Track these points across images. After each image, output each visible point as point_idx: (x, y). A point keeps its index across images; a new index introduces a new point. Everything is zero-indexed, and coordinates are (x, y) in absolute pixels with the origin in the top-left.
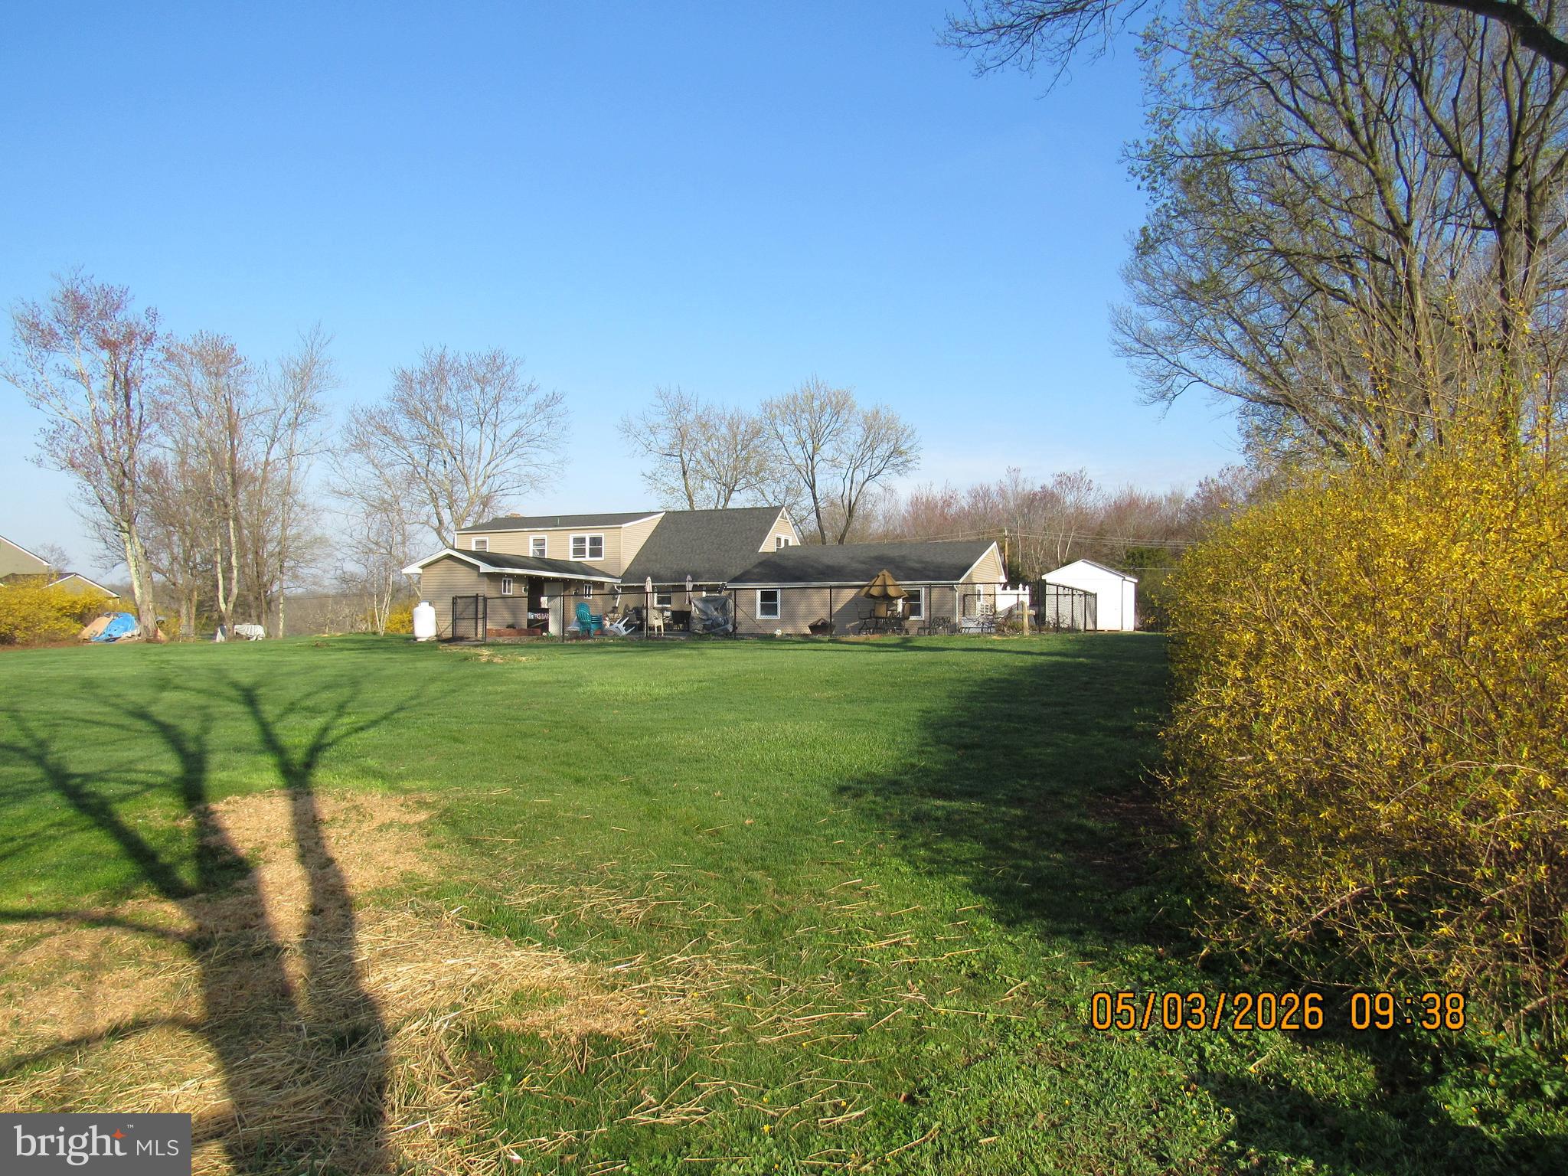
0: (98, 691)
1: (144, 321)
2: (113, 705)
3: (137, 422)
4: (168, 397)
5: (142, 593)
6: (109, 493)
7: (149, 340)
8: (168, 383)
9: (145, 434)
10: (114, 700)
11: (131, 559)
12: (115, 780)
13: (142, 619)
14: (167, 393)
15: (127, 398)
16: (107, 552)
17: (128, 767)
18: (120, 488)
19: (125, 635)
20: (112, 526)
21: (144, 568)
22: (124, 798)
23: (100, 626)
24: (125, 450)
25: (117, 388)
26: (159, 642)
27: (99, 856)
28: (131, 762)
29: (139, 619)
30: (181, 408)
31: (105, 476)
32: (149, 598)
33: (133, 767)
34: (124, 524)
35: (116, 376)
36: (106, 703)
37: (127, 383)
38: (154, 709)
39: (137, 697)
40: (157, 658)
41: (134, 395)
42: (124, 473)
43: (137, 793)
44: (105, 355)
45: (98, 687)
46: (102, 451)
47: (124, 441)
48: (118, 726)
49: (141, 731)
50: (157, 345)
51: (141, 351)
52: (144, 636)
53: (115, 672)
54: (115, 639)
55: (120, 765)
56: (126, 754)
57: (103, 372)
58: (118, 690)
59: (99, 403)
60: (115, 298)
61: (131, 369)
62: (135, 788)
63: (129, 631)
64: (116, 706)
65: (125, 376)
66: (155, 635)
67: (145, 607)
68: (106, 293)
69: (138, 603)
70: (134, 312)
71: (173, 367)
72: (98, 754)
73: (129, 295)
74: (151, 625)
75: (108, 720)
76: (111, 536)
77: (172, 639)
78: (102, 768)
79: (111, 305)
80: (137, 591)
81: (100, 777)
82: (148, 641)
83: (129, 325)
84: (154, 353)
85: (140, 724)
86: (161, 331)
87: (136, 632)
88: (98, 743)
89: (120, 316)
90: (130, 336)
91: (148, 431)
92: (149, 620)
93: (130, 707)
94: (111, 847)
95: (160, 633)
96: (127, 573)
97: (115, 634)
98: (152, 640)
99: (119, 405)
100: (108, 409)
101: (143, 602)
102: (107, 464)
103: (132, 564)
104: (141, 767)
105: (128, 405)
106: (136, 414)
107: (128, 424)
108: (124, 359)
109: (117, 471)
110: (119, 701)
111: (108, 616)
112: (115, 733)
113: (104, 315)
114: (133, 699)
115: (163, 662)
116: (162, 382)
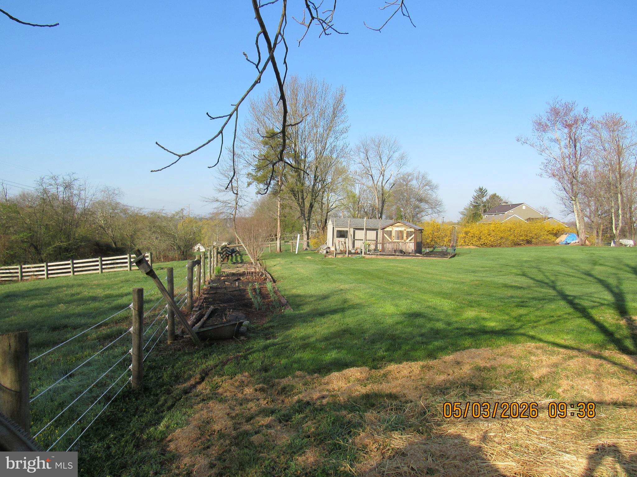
0: (568, 263)
1: (582, 113)
2: (576, 270)
3: (579, 156)
4: (592, 144)
5: (580, 226)
6: (567, 185)
7: (584, 121)
8: (591, 138)
9: (582, 160)
10: (576, 268)
11: (575, 212)
12: (587, 300)
13: (580, 236)
14: (591, 142)
15: (575, 146)
16: (566, 209)
17: (590, 295)
18: (571, 183)
19: (572, 242)
20: (567, 199)
21: (581, 215)
22: (593, 307)
23: (563, 238)
24: (574, 167)
25: (571, 143)
26: (586, 245)
27: (588, 329)
28: (591, 293)
29: (578, 235)
30: (597, 148)
31: (566, 178)
32: (582, 227)
33: (592, 295)
34: (573, 198)
35: (571, 138)
36: (573, 269)
37: (575, 140)
38: (593, 272)
39: (586, 267)
40: (588, 252)
41: (578, 145)
42: (574, 177)
43: (597, 306)
44: (566, 130)
45: (568, 262)
46: (565, 168)
47: (574, 164)
48: (581, 278)
49: (591, 281)
50: (588, 122)
51: (581, 126)
52: (580, 243)
53: (573, 257)
54: (569, 244)
55: (587, 294)
56: (588, 290)
57: (565, 137)
58: (576, 263)
59: (564, 150)
60: (570, 106)
61: (577, 134)
62: (596, 304)
63: (574, 241)
64: (578, 270)
65: (574, 137)
66: (585, 243)
67: (581, 231)
68: (566, 106)
69: (578, 229)
70: (578, 111)
71: (593, 131)
72: (576, 288)
73: (576, 104)
74: (583, 239)
75: (576, 275)
76: (567, 202)
77: (591, 245)
78: (579, 294)
79: (568, 109)
80: (578, 225)
81: (580, 298)
82: (582, 245)
83: (576, 117)
84: (586, 126)
85: (589, 278)
86: (589, 116)
87: (577, 241)
88: (574, 284)
89: (572, 114)
90: (576, 121)
91: (583, 159)
92: (582, 236)
93: (583, 271)
94: (593, 327)
95: (587, 242)
96: (574, 218)
97: (569, 242)
98: (583, 244)
99: (572, 150)
100: (567, 152)
101: (580, 229)
102: (567, 174)
103: (576, 213)
104: (596, 296)
105: (575, 149)
106: (579, 153)
107: (575, 157)
108: (574, 131)
109: (571, 176)
110: (577, 268)
111: (566, 234)
112: (581, 281)
113: (566, 114)
114: (583, 268)
115: (591, 254)
116: (589, 138)
